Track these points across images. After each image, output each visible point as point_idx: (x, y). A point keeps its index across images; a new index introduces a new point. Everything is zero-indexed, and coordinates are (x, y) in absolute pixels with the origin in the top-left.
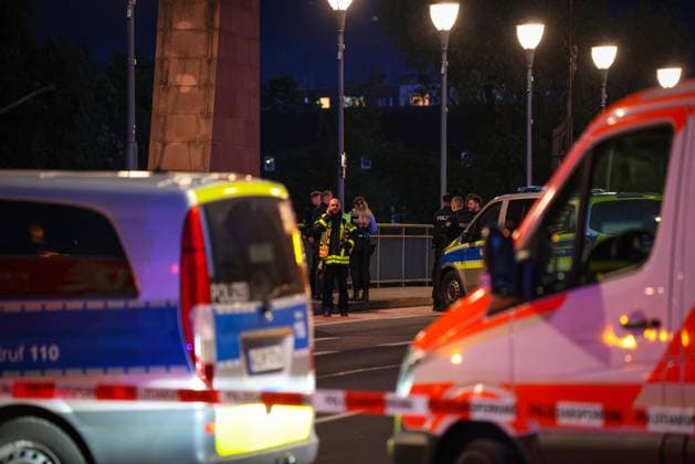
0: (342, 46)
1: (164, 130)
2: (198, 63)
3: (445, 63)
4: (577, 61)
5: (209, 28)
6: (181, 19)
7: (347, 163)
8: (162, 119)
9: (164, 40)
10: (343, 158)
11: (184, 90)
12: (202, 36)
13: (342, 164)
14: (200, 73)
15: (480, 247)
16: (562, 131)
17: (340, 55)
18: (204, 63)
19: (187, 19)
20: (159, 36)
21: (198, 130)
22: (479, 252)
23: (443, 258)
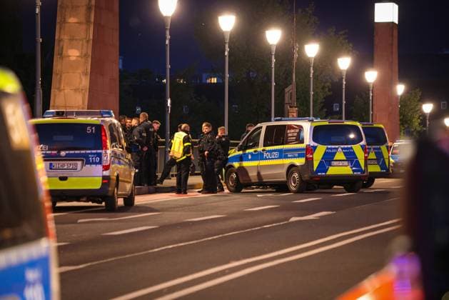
0: (168, 37)
1: (60, 83)
2: (81, 42)
3: (227, 49)
4: (298, 52)
5: (88, 22)
6: (70, 17)
7: (171, 104)
8: (59, 76)
9: (60, 28)
10: (169, 101)
11: (73, 58)
12: (84, 27)
13: (169, 105)
14: (82, 49)
15: (249, 153)
16: (290, 90)
17: (167, 42)
18: (85, 44)
19: (74, 16)
20: (58, 27)
21: (80, 83)
22: (248, 156)
23: (227, 160)
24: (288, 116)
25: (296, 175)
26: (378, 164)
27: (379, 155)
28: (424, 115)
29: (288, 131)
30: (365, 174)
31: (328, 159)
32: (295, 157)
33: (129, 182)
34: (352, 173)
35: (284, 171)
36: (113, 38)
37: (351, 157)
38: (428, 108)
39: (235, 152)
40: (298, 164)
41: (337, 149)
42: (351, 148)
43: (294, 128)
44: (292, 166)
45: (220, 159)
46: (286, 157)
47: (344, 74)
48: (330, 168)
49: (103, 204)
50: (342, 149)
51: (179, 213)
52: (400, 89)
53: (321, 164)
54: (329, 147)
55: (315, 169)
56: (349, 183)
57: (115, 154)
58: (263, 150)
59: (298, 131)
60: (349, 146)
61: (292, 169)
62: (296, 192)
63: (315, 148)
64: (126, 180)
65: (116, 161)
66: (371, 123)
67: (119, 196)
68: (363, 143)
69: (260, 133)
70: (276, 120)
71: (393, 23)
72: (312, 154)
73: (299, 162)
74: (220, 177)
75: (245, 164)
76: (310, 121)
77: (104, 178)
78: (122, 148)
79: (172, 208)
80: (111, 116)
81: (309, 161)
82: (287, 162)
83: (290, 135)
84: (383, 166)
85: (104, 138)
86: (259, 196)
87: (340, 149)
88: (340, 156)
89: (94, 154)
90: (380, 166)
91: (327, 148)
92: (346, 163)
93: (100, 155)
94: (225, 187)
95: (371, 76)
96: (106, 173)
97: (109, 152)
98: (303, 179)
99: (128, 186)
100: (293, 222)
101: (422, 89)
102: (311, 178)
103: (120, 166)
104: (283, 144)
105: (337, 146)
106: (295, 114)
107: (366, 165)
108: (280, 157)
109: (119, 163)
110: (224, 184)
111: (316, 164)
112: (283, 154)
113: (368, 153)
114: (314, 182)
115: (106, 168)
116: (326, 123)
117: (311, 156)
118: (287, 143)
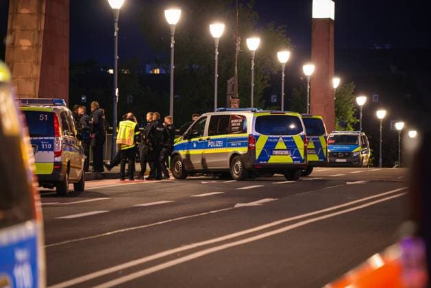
0: (117, 29)
1: (12, 71)
2: (32, 33)
3: (173, 42)
4: (240, 45)
5: (40, 13)
6: (22, 8)
7: (119, 93)
8: (11, 65)
9: (12, 19)
10: (117, 91)
11: (25, 48)
12: (35, 17)
13: (117, 94)
14: (34, 39)
15: (194, 142)
16: (232, 82)
17: (116, 34)
18: (36, 33)
19: (27, 8)
20: (10, 17)
21: (31, 72)
22: (193, 144)
23: (173, 148)
24: (230, 107)
25: (239, 163)
26: (317, 153)
27: (318, 145)
28: (357, 107)
30: (305, 163)
31: (270, 148)
32: (237, 146)
33: (80, 168)
34: (292, 161)
35: (227, 159)
36: (64, 30)
37: (291, 146)
38: (361, 100)
39: (180, 140)
40: (241, 153)
41: (278, 138)
42: (292, 138)
43: (237, 118)
44: (235, 154)
45: (166, 147)
46: (230, 146)
47: (284, 67)
48: (272, 157)
49: (55, 189)
50: (283, 139)
51: (128, 198)
52: (336, 82)
53: (263, 153)
54: (271, 136)
55: (257, 158)
56: (288, 171)
57: (67, 141)
58: (208, 139)
59: (241, 121)
60: (290, 136)
61: (235, 158)
62: (241, 179)
63: (257, 137)
64: (77, 166)
65: (68, 147)
66: (308, 114)
67: (70, 181)
68: (303, 133)
69: (204, 123)
70: (221, 111)
71: (329, 19)
72: (254, 143)
73: (242, 150)
74: (166, 164)
75: (192, 152)
76: (252, 111)
77: (56, 163)
78: (73, 135)
79: (120, 193)
80: (63, 105)
81: (252, 150)
82: (231, 150)
83: (233, 125)
84: (321, 155)
85: (56, 125)
86: (203, 182)
87: (281, 139)
88: (281, 145)
89: (46, 140)
90: (318, 156)
91: (269, 138)
92: (287, 152)
93: (52, 142)
94: (171, 174)
95: (309, 69)
96: (58, 159)
97: (61, 139)
98: (246, 167)
99: (79, 173)
100: (237, 208)
101: (356, 82)
102: (254, 166)
103: (71, 153)
104: (227, 133)
105: (278, 136)
106: (237, 105)
107: (305, 154)
108: (224, 146)
109: (71, 150)
110: (169, 171)
111: (258, 153)
112: (226, 143)
113: (308, 143)
114: (256, 170)
115: (58, 154)
116: (267, 113)
117: (253, 145)
118: (231, 132)
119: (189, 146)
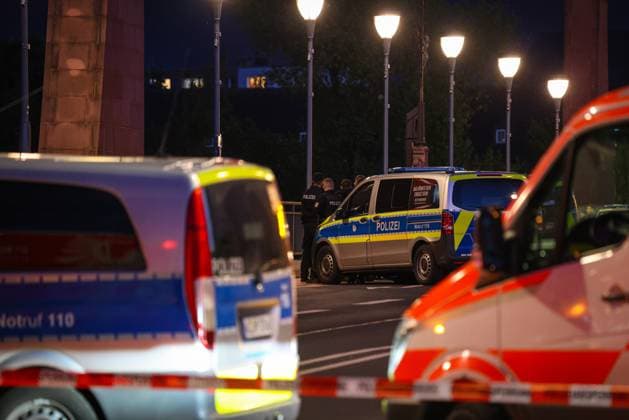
0: (219, 34)
1: (54, 112)
2: (87, 48)
3: (311, 50)
4: (428, 50)
5: (98, 15)
6: (70, 7)
7: (223, 142)
8: (52, 101)
9: (54, 26)
10: (220, 138)
11: (74, 73)
12: (91, 23)
13: (219, 145)
14: (89, 58)
15: (353, 223)
16: (415, 115)
17: (217, 42)
18: (93, 48)
19: (76, 6)
20: (49, 23)
21: (87, 111)
22: (351, 227)
25: (427, 257)
29: (415, 189)
32: (424, 229)
35: (407, 251)
39: (331, 221)
40: (430, 240)
43: (426, 184)
44: (421, 242)
46: (412, 229)
53: (465, 240)
55: (456, 248)
58: (375, 218)
59: (429, 188)
61: (421, 248)
62: (426, 284)
63: (456, 215)
69: (371, 189)
70: (397, 172)
72: (452, 224)
73: (432, 236)
76: (447, 173)
81: (448, 236)
82: (413, 236)
83: (417, 194)
86: (369, 288)
98: (438, 263)
102: (450, 261)
104: (406, 209)
106: (423, 158)
108: (402, 230)
111: (458, 241)
112: (406, 225)
116: (473, 176)
117: (450, 228)
118: (413, 207)
119: (346, 230)
